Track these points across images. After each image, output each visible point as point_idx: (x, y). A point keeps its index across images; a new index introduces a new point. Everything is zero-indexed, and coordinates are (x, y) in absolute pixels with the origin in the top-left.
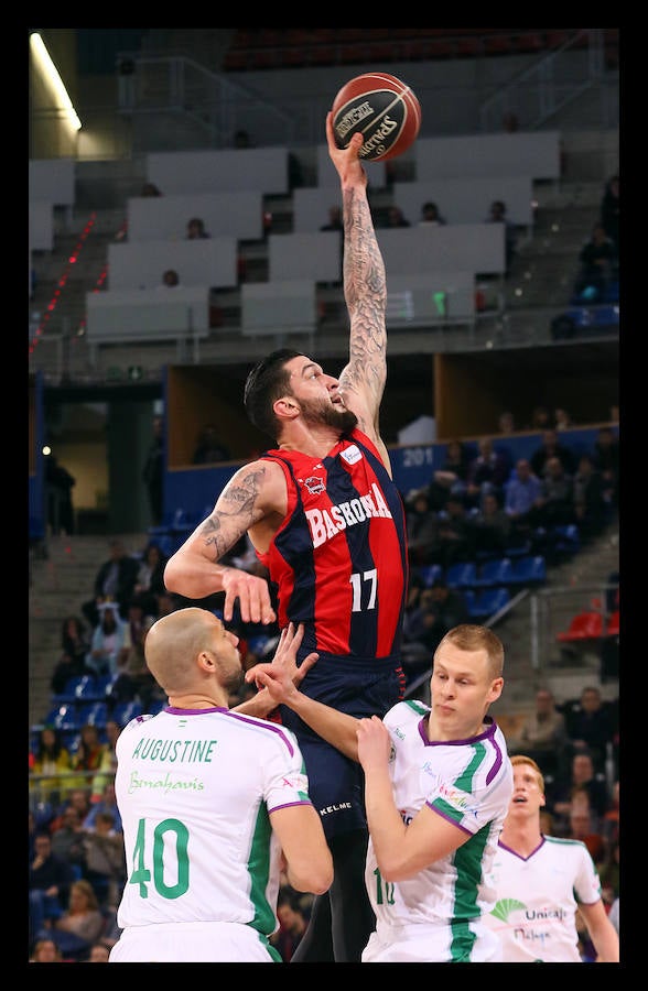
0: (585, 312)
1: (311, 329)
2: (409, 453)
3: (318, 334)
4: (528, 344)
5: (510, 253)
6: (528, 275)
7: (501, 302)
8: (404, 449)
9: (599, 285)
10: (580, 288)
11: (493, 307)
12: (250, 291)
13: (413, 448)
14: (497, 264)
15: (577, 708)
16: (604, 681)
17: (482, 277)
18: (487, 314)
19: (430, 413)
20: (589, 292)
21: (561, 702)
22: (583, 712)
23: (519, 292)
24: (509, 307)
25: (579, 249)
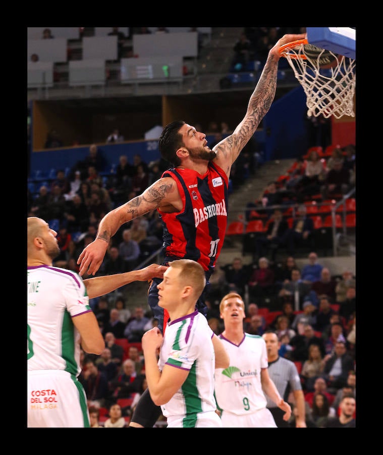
0: (236, 76)
1: (103, 83)
2: (149, 144)
3: (107, 85)
4: (208, 91)
5: (200, 47)
6: (208, 58)
7: (196, 70)
8: (147, 142)
9: (243, 62)
10: (234, 64)
11: (192, 73)
12: (73, 64)
13: (152, 141)
14: (194, 52)
15: (230, 268)
16: (244, 255)
17: (186, 59)
18: (189, 76)
19: (160, 124)
20: (238, 66)
21: (223, 265)
22: (233, 270)
23: (204, 66)
24: (200, 73)
25: (233, 45)
